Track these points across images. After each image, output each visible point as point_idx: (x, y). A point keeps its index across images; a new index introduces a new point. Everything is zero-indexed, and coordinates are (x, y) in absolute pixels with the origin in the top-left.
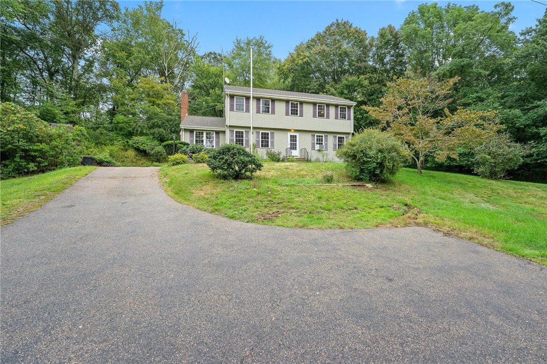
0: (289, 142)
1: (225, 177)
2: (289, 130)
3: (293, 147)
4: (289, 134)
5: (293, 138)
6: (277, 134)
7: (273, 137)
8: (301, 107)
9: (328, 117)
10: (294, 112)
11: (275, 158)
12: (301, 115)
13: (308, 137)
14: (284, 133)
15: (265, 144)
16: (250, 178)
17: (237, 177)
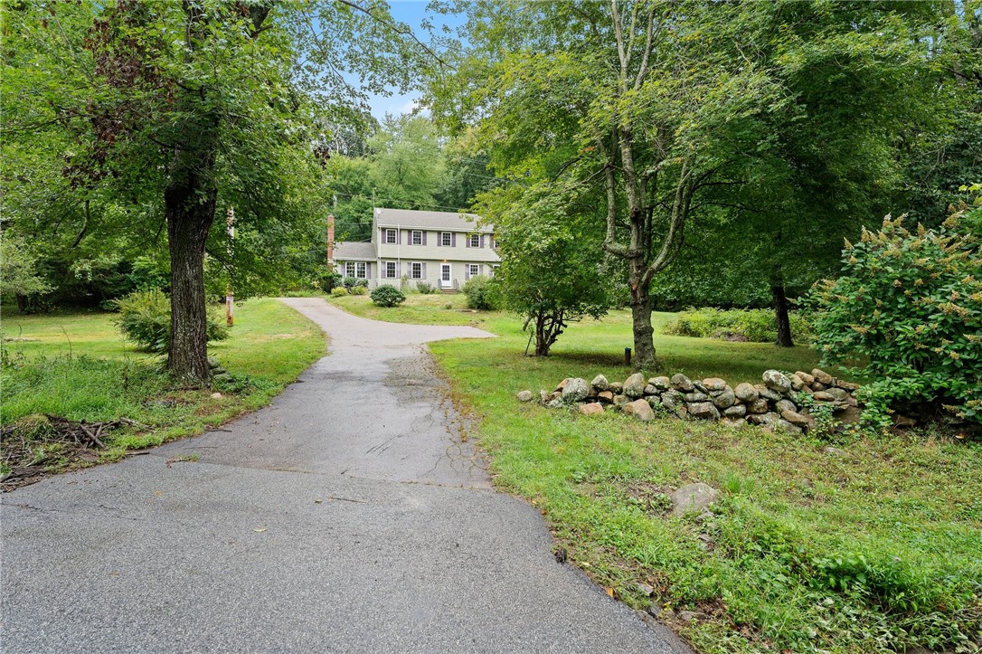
0: (442, 273)
1: (382, 306)
2: (442, 261)
3: (446, 277)
4: (442, 264)
5: (446, 269)
6: (429, 265)
7: (425, 268)
8: (454, 238)
9: (482, 247)
10: (447, 243)
11: (425, 290)
12: (454, 245)
13: (462, 266)
14: (438, 263)
15: (417, 274)
16: (396, 306)
17: (390, 305)
